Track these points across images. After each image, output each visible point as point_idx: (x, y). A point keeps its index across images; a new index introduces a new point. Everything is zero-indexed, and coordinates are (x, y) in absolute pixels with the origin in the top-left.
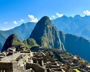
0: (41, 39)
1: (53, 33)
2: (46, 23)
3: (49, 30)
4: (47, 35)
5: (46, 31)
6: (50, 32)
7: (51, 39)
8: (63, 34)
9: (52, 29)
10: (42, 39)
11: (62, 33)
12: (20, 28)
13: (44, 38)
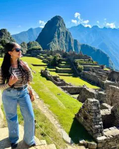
0: (49, 45)
1: (66, 40)
2: (58, 25)
3: (62, 35)
4: (59, 42)
5: (57, 35)
6: (63, 38)
7: (63, 47)
8: (78, 44)
9: (65, 34)
10: (51, 46)
11: (77, 42)
12: (27, 34)
13: (54, 44)
